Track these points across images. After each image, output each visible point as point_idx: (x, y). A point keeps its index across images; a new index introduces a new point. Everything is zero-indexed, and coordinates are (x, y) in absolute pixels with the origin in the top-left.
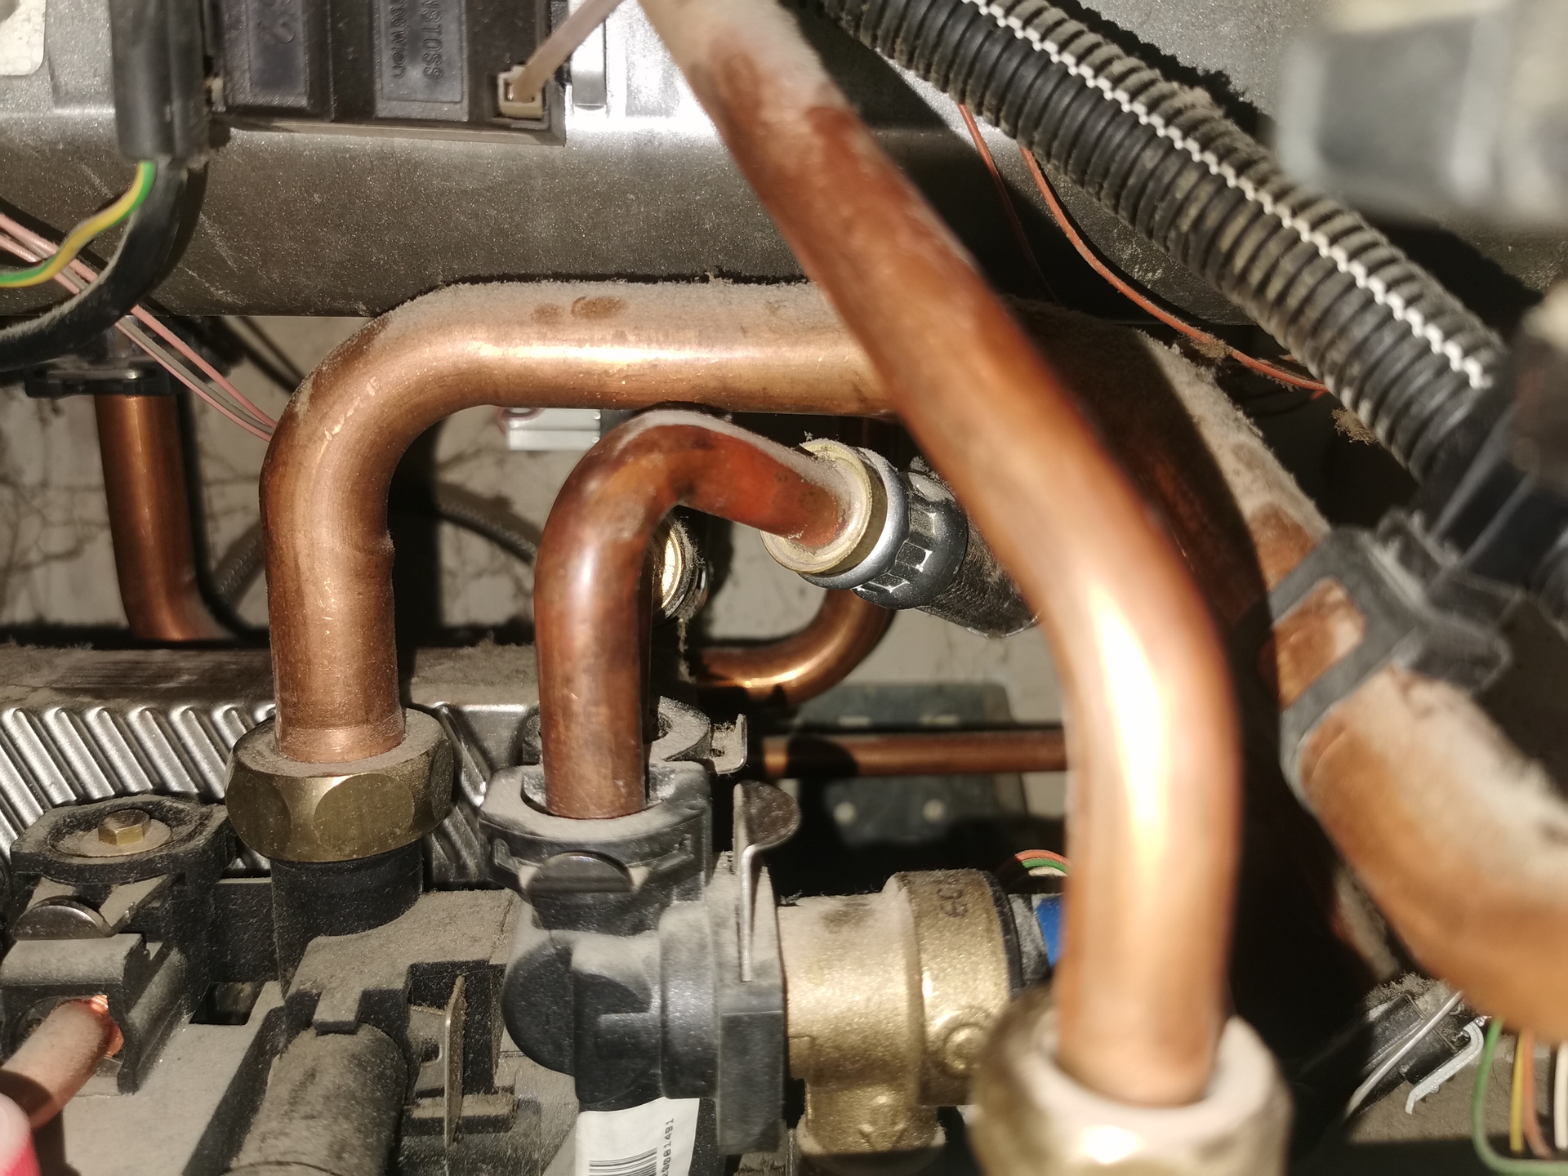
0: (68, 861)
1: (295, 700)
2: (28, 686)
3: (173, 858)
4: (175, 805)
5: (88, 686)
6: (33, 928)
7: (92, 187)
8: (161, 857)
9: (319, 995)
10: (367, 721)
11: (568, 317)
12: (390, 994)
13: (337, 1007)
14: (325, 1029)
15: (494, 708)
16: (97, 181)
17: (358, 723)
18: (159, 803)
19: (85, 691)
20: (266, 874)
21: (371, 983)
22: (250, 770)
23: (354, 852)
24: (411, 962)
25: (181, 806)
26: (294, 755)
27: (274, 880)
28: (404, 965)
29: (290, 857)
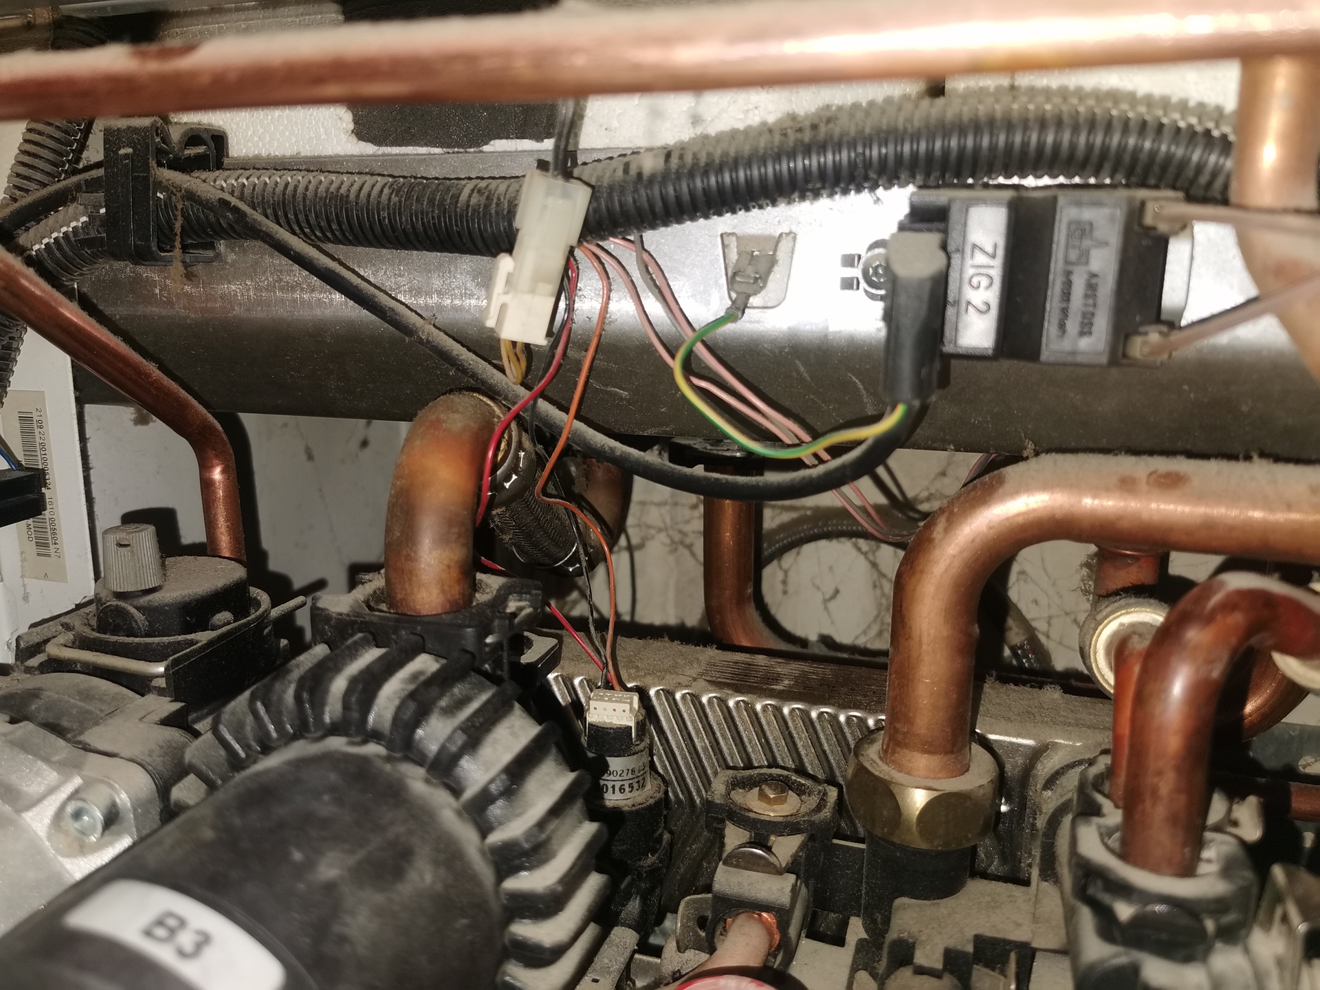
0: (747, 814)
1: (905, 730)
2: (690, 677)
3: (812, 823)
4: (798, 780)
5: (724, 680)
6: (737, 861)
7: (798, 372)
8: (804, 821)
9: (915, 943)
10: (952, 752)
11: (1143, 486)
12: (964, 954)
13: (929, 955)
14: (921, 971)
15: (1014, 740)
16: (802, 369)
17: (946, 753)
18: (787, 777)
19: (728, 686)
20: (862, 841)
21: (951, 943)
22: (873, 775)
23: (939, 845)
24: (974, 933)
25: (803, 781)
26: (901, 768)
27: (869, 846)
28: (970, 933)
29: (896, 840)
